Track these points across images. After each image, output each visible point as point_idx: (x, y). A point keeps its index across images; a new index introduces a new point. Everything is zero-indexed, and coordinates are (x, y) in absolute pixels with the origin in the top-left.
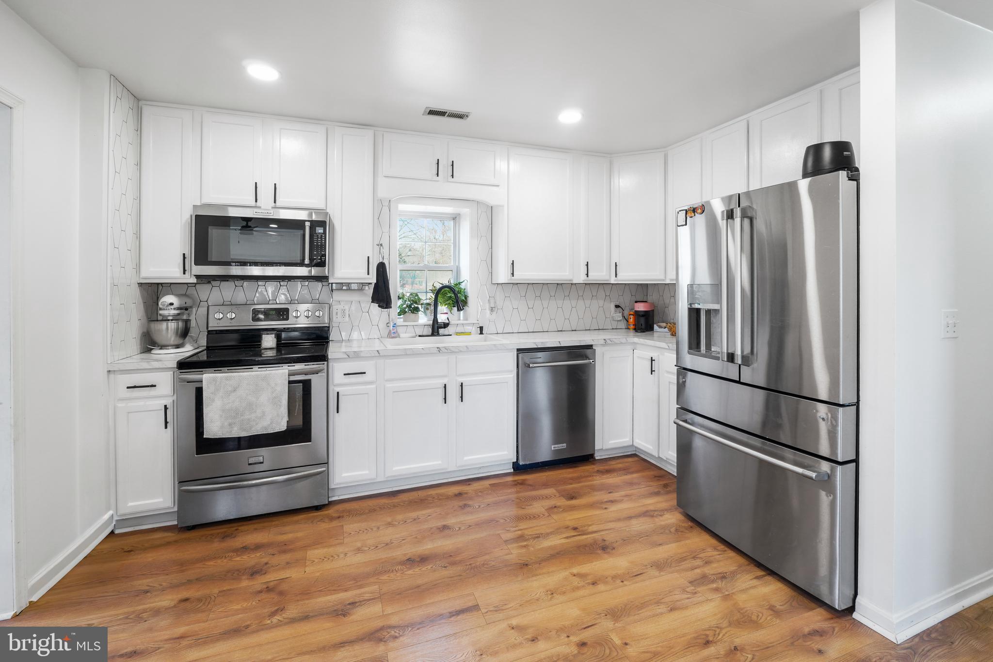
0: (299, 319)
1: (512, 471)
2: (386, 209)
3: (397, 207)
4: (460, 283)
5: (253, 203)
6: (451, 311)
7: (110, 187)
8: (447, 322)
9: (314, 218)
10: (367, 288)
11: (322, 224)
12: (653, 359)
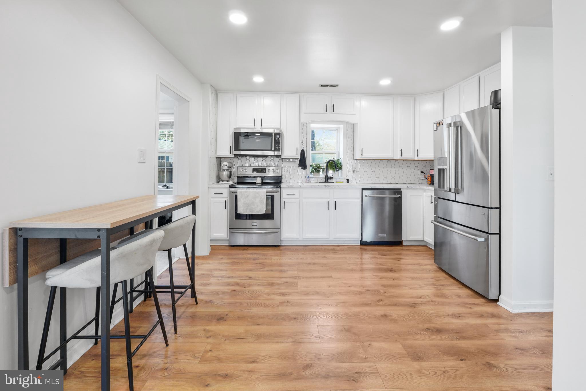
0: (270, 173)
1: (360, 244)
2: (305, 127)
3: (310, 125)
4: (339, 159)
5: (254, 127)
6: (334, 172)
7: (210, 123)
8: (332, 176)
9: (276, 132)
10: (296, 160)
11: (279, 134)
12: (432, 196)
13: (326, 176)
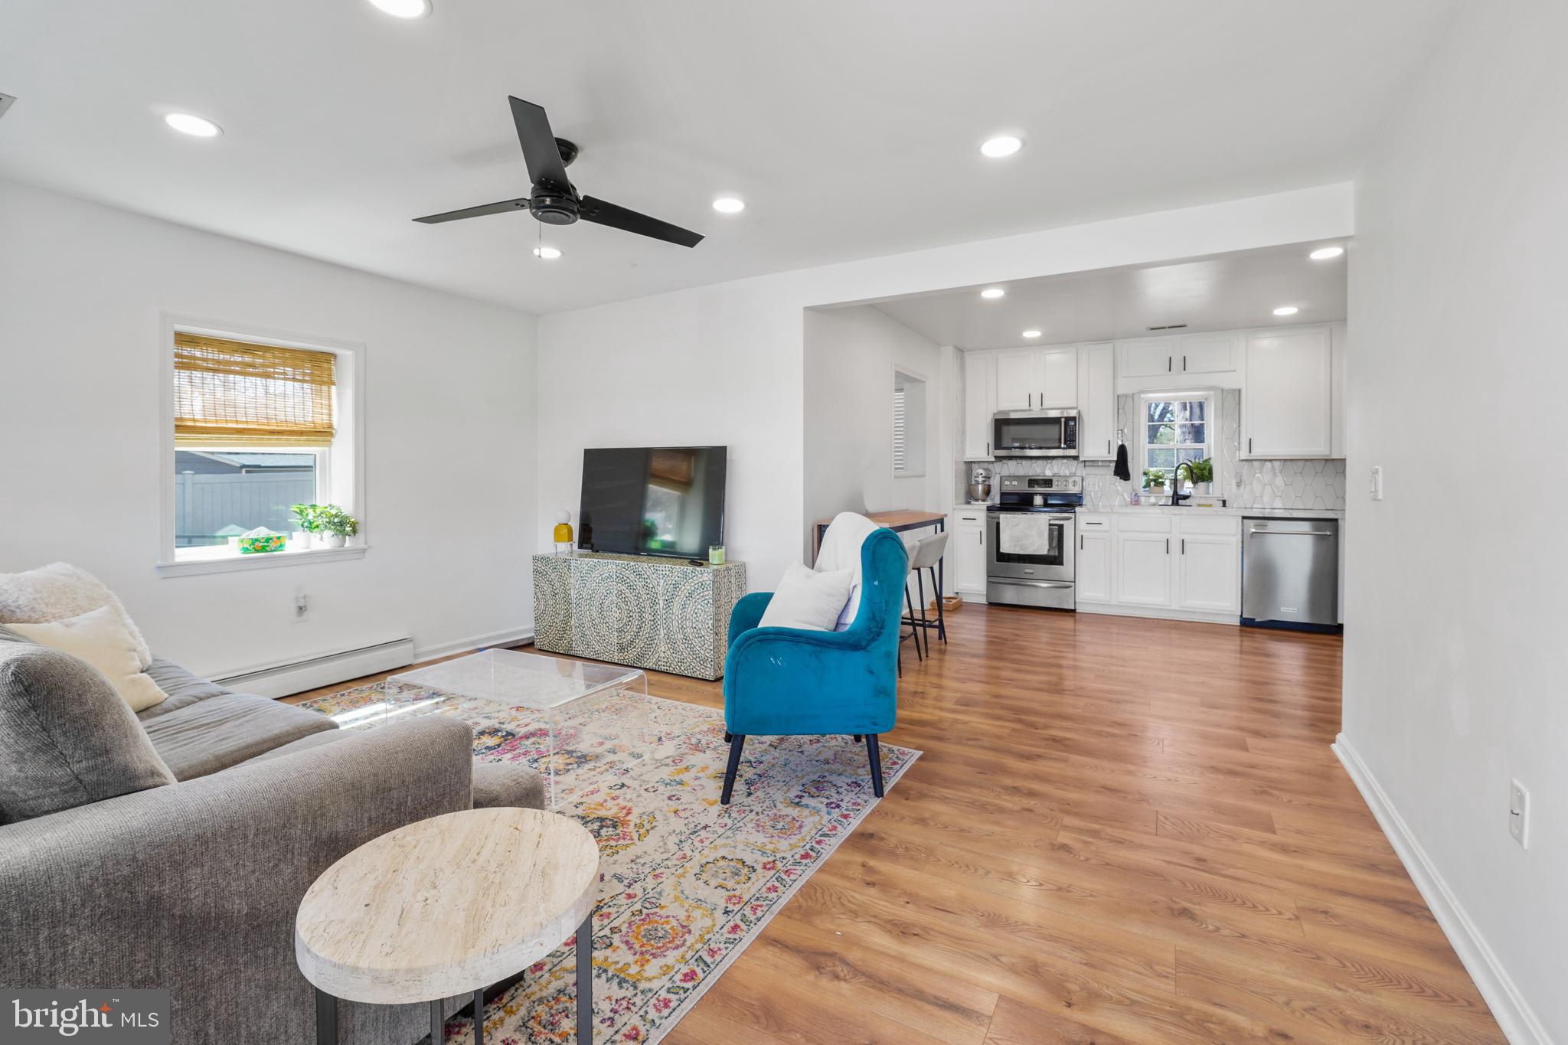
13: (1175, 492)
